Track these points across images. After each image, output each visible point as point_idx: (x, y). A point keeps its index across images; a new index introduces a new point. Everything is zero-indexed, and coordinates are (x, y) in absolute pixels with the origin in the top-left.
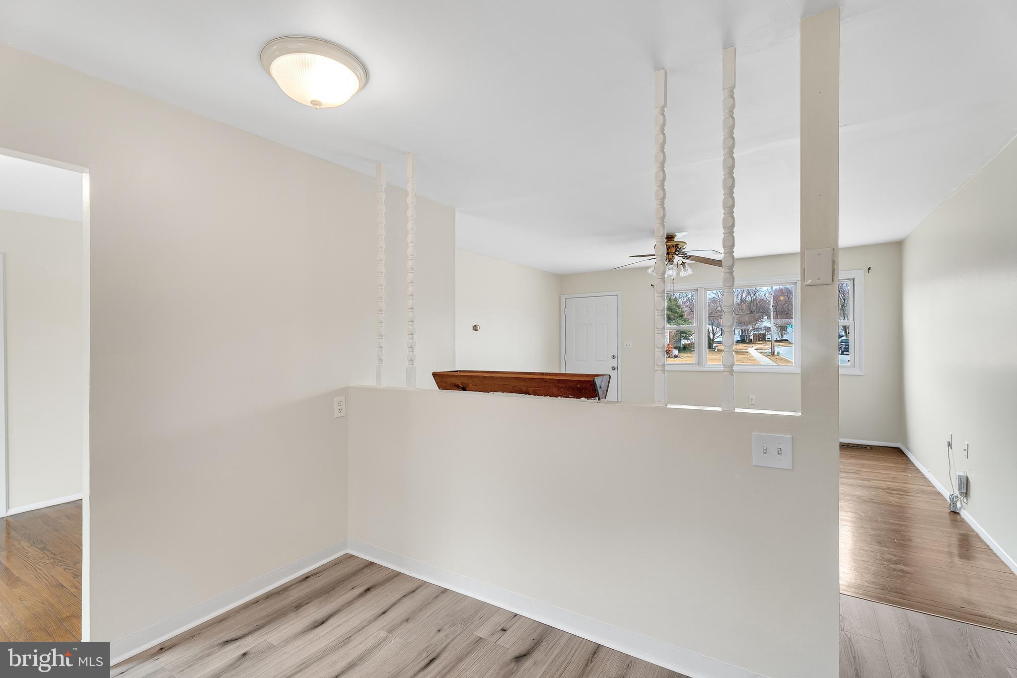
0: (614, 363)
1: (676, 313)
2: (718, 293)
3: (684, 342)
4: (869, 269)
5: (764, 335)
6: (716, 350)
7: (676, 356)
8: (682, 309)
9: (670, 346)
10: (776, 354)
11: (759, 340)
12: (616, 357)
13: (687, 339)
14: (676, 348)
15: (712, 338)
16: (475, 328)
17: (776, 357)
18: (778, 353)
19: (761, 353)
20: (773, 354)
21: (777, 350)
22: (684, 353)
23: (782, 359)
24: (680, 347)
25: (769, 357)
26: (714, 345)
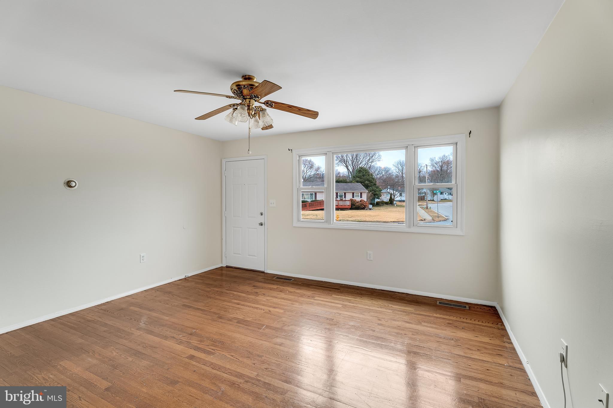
0: (261, 219)
1: (372, 182)
2: (400, 172)
3: (377, 200)
4: (470, 133)
5: (424, 196)
6: (395, 205)
7: (370, 209)
8: (375, 180)
9: (367, 203)
10: (429, 208)
11: (421, 200)
12: (264, 214)
13: (379, 199)
14: (371, 204)
15: (393, 198)
16: (68, 184)
17: (429, 210)
18: (430, 207)
19: (421, 207)
20: (427, 208)
21: (430, 205)
22: (377, 207)
23: (431, 211)
24: (374, 204)
25: (425, 210)
26: (394, 202)
